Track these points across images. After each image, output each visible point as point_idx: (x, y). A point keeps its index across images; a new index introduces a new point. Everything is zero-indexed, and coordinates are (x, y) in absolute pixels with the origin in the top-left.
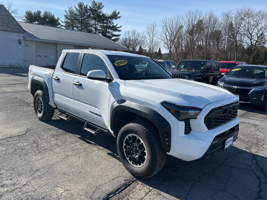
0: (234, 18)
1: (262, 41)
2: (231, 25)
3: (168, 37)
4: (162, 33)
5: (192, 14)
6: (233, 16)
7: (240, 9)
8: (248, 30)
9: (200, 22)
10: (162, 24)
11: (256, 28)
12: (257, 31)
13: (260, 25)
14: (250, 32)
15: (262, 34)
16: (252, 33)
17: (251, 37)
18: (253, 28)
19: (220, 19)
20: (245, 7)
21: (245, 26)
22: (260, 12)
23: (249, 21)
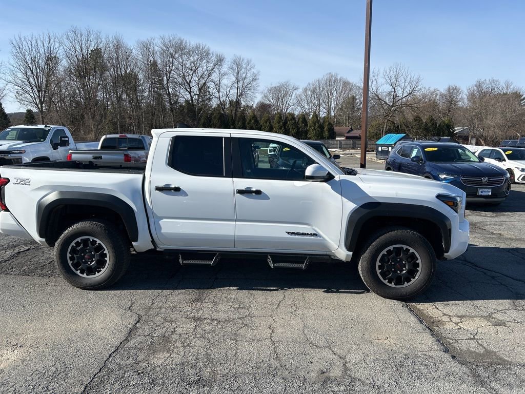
0: (158, 54)
1: (206, 95)
2: (154, 64)
3: (31, 80)
4: (16, 69)
5: (79, 36)
6: (157, 48)
7: (167, 37)
8: (184, 77)
9: (97, 53)
10: (11, 48)
11: (194, 74)
12: (197, 79)
13: (200, 69)
14: (188, 80)
15: (205, 84)
16: (190, 82)
17: (190, 90)
18: (191, 73)
19: (135, 52)
20: (174, 35)
21: (178, 69)
22: (198, 48)
23: (183, 60)
